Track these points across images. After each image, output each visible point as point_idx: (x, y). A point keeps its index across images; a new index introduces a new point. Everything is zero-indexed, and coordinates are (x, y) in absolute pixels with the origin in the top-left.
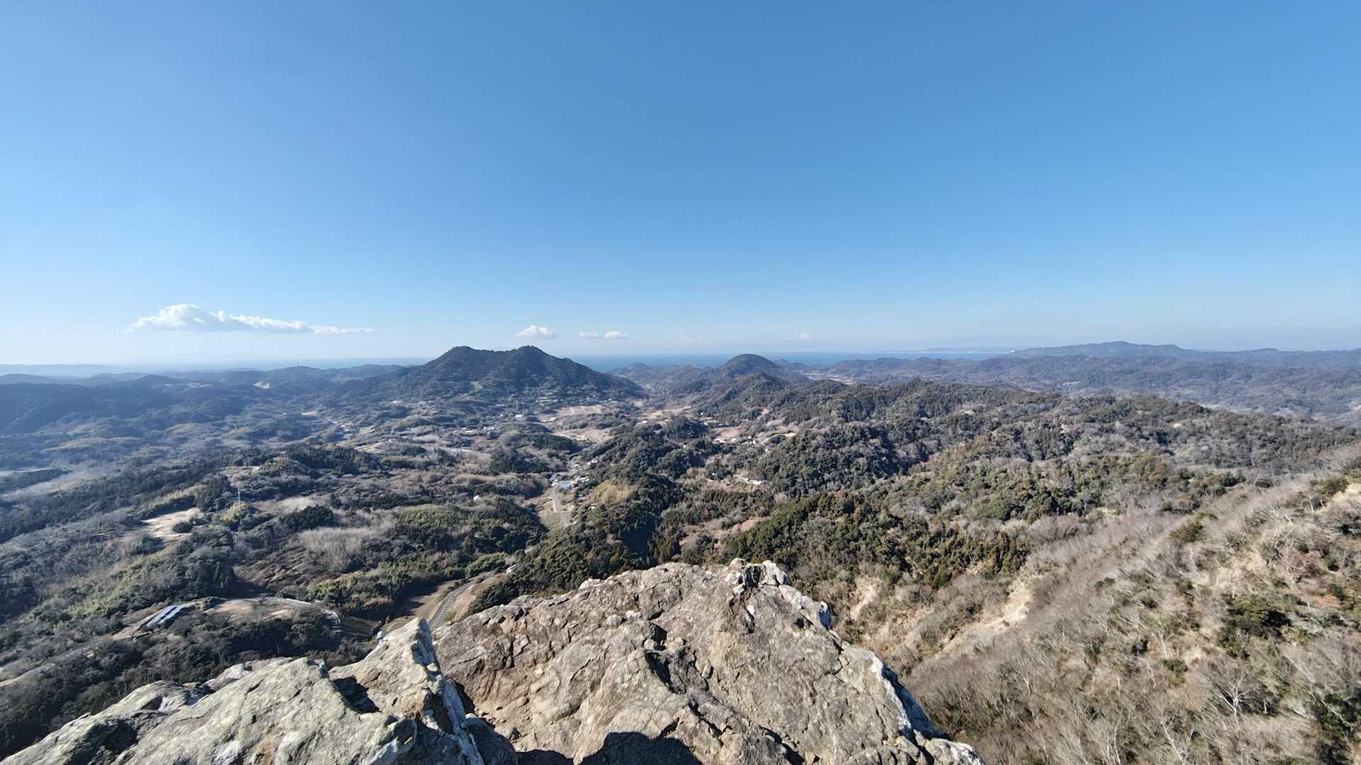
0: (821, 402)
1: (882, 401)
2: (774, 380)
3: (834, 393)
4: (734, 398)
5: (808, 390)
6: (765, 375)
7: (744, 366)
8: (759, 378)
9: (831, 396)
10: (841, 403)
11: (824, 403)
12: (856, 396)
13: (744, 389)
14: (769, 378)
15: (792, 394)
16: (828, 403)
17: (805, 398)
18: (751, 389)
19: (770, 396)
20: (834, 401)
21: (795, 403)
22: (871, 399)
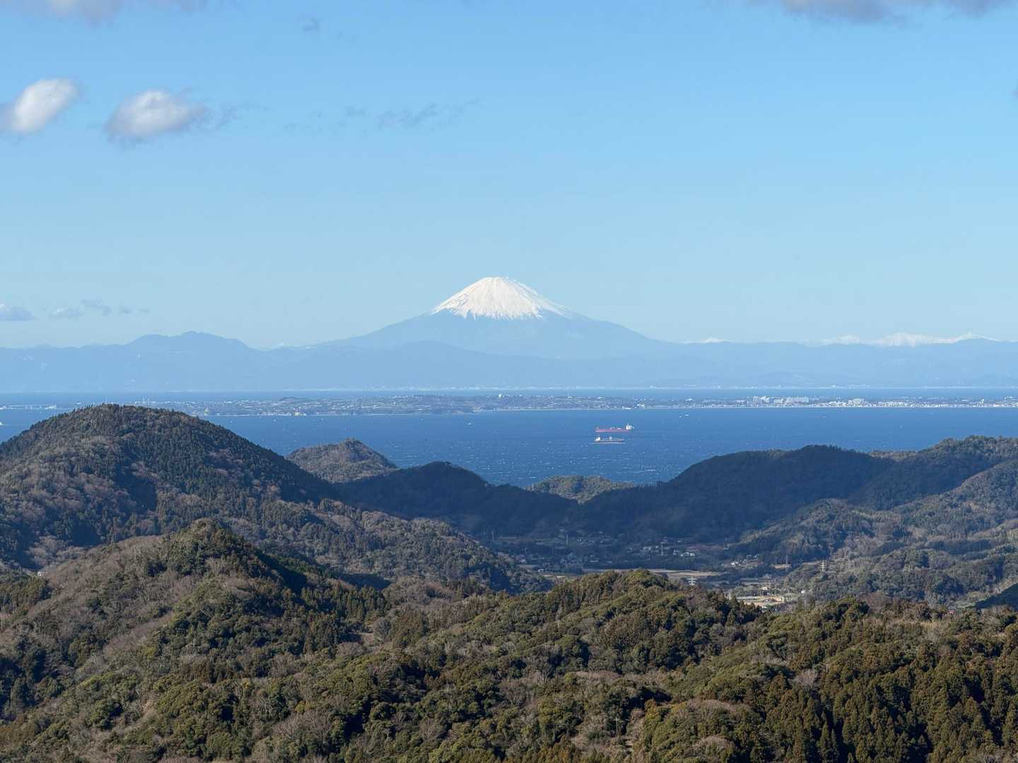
0: (594, 722)
1: (970, 706)
2: (295, 581)
3: (673, 661)
4: (29, 701)
5: (514, 645)
6: (236, 549)
7: (95, 485)
8: (193, 566)
9: (657, 678)
10: (723, 724)
11: (617, 729)
12: (807, 678)
13: (98, 642)
14: (265, 565)
15: (412, 671)
16: (638, 726)
17: (495, 694)
18: (143, 639)
19: (268, 684)
20: (676, 710)
21: (429, 728)
22: (903, 693)
